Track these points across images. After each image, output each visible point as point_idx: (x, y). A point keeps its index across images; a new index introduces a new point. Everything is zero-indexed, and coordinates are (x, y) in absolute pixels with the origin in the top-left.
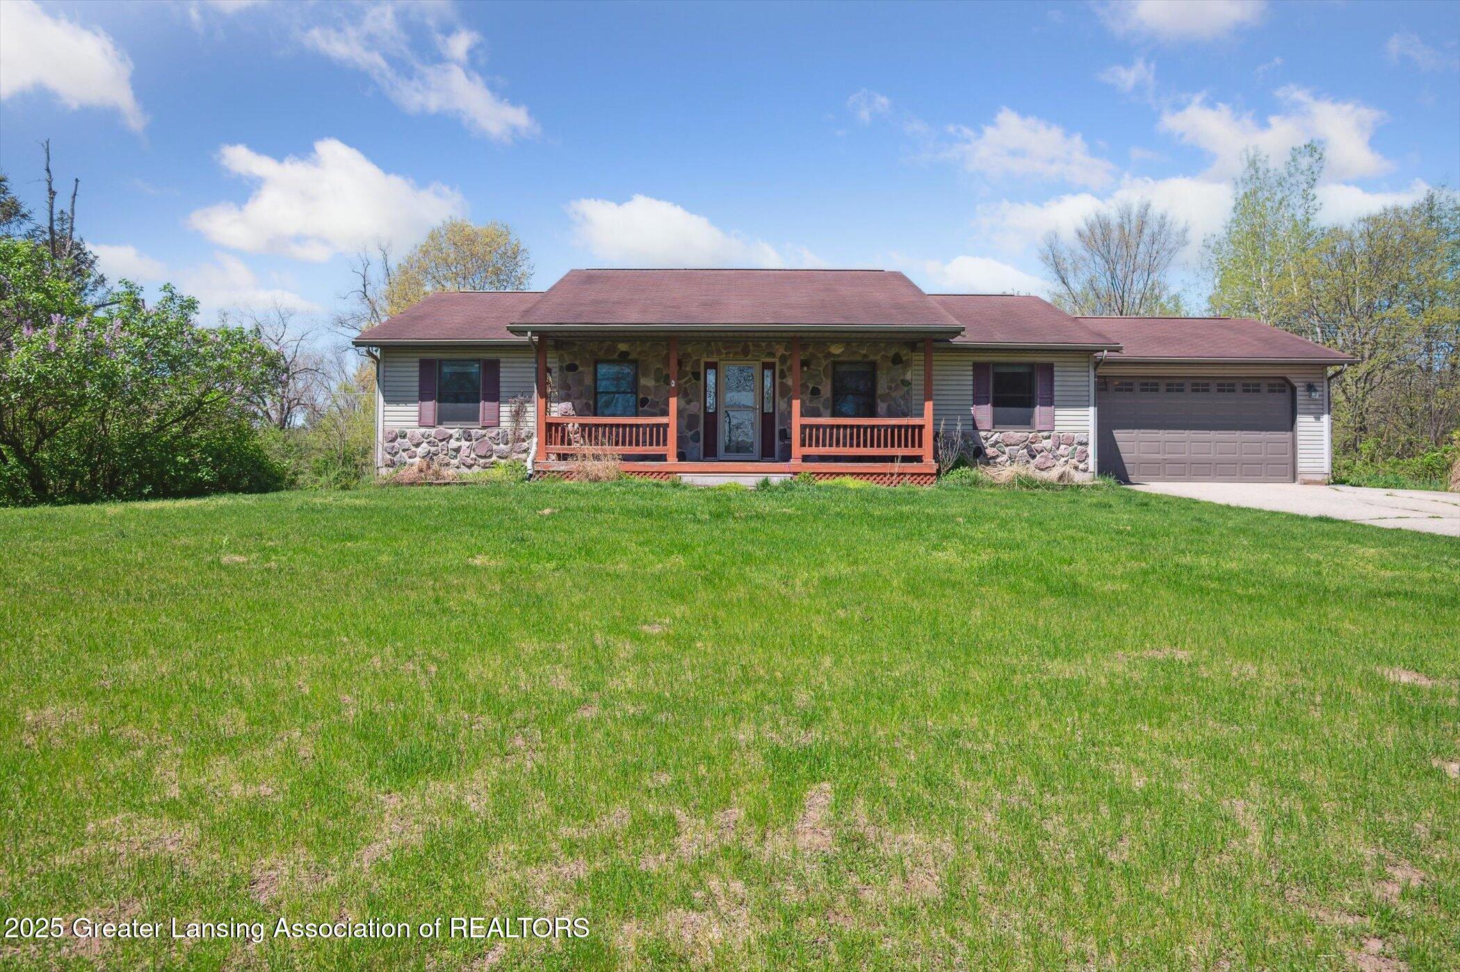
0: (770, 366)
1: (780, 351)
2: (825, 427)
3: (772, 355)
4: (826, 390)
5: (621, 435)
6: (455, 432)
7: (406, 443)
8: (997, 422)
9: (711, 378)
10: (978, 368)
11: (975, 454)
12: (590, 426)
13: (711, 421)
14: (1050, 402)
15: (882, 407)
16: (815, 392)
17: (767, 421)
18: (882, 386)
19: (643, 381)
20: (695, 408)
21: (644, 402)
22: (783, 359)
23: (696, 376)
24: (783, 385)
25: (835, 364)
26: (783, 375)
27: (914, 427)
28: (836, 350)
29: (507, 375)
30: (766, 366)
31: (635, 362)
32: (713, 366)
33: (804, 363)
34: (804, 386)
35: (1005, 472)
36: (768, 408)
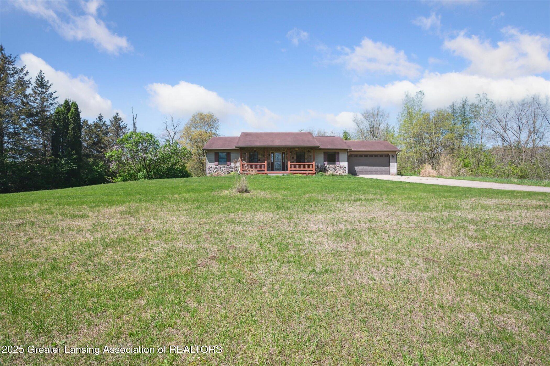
0: (284, 153)
1: (286, 150)
2: (294, 165)
3: (284, 151)
4: (295, 158)
5: (257, 166)
6: (222, 166)
7: (212, 169)
8: (328, 164)
9: (272, 156)
10: (325, 153)
11: (325, 170)
12: (249, 165)
13: (272, 164)
14: (339, 161)
15: (306, 161)
16: (293, 158)
17: (283, 163)
18: (306, 156)
19: (259, 156)
20: (269, 161)
21: (259, 160)
22: (286, 152)
23: (269, 155)
24: (286, 157)
25: (296, 152)
26: (286, 155)
27: (311, 165)
28: (297, 150)
29: (232, 155)
30: (283, 153)
31: (258, 152)
32: (273, 153)
33: (291, 152)
34: (291, 157)
35: (329, 173)
36: (284, 161)
